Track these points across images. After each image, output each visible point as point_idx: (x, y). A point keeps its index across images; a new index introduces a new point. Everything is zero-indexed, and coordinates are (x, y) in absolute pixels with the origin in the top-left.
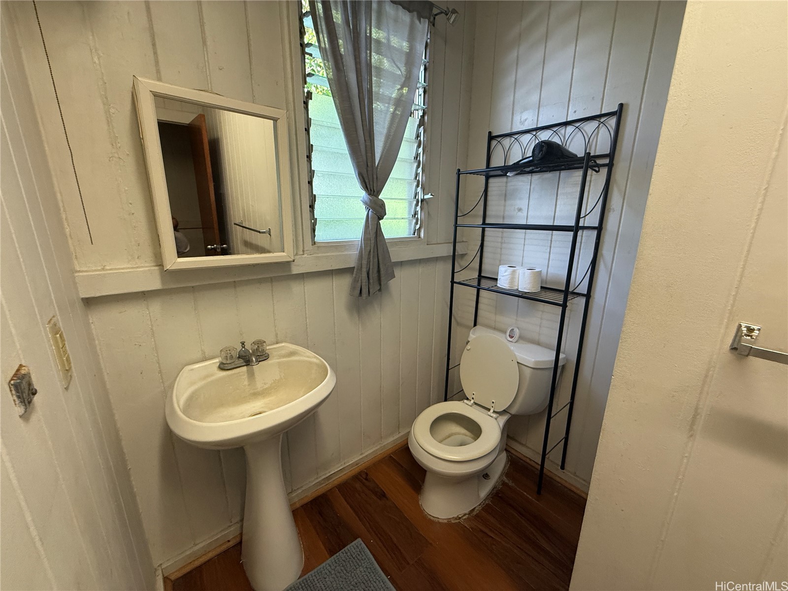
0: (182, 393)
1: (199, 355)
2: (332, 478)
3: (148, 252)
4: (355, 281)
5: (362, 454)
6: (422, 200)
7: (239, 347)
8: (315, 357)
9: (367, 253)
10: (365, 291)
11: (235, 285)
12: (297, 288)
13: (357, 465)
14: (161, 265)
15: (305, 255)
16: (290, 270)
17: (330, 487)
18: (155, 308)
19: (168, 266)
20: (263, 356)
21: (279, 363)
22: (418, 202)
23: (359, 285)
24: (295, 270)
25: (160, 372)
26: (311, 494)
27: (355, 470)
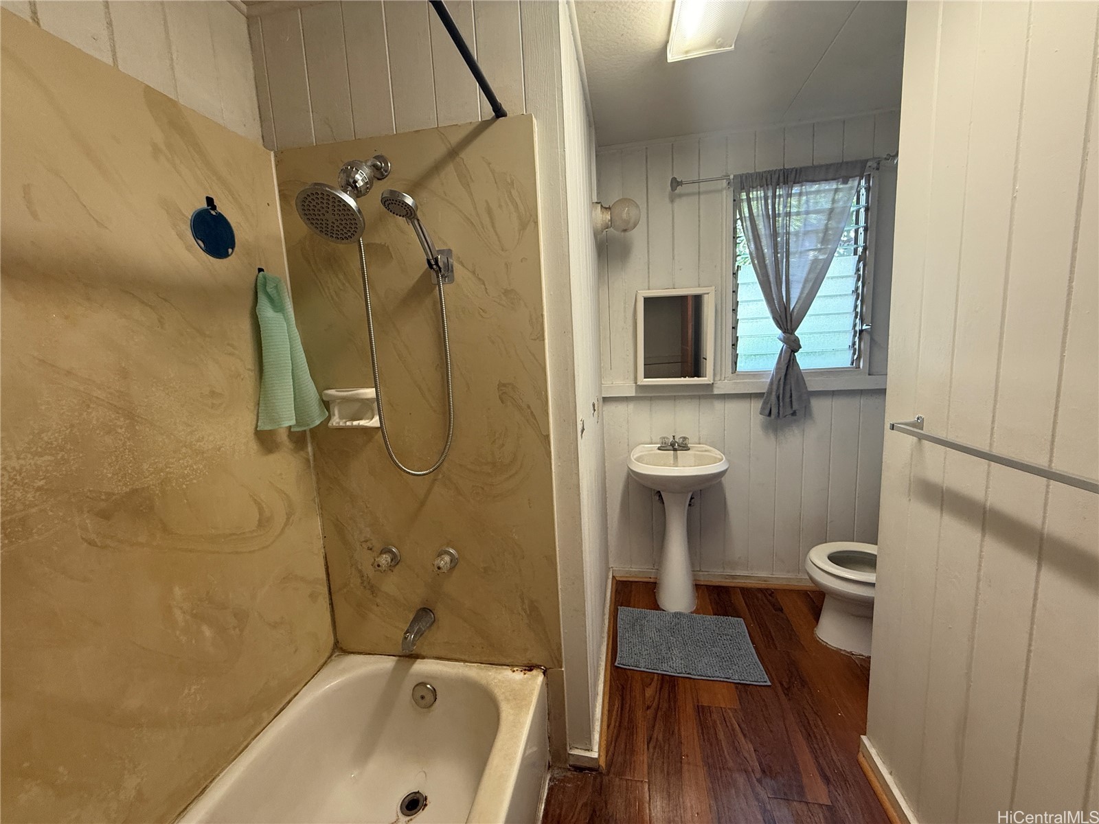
0: (636, 454)
1: (649, 440)
2: (736, 579)
3: (632, 377)
4: (765, 403)
5: (772, 574)
6: (861, 331)
7: (671, 439)
8: (720, 455)
9: (778, 380)
10: (774, 411)
11: (675, 398)
12: (718, 405)
13: (765, 581)
14: (636, 383)
15: (726, 381)
16: (712, 391)
17: (733, 585)
18: (631, 406)
19: (639, 383)
20: (685, 448)
21: (695, 454)
22: (855, 332)
23: (769, 406)
24: (716, 392)
25: (628, 445)
26: (716, 581)
27: (763, 585)
